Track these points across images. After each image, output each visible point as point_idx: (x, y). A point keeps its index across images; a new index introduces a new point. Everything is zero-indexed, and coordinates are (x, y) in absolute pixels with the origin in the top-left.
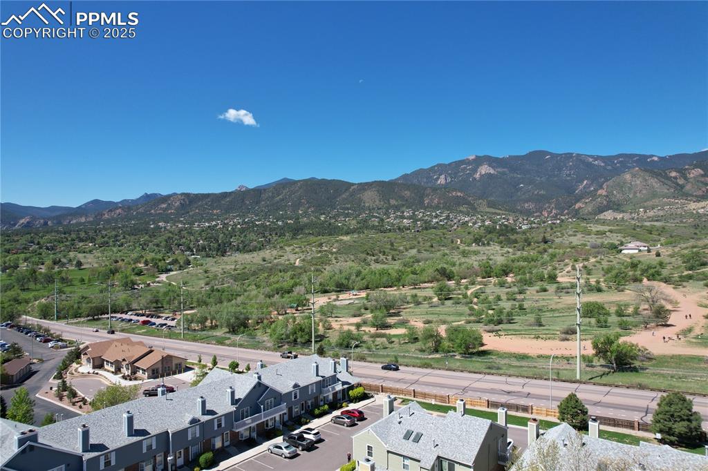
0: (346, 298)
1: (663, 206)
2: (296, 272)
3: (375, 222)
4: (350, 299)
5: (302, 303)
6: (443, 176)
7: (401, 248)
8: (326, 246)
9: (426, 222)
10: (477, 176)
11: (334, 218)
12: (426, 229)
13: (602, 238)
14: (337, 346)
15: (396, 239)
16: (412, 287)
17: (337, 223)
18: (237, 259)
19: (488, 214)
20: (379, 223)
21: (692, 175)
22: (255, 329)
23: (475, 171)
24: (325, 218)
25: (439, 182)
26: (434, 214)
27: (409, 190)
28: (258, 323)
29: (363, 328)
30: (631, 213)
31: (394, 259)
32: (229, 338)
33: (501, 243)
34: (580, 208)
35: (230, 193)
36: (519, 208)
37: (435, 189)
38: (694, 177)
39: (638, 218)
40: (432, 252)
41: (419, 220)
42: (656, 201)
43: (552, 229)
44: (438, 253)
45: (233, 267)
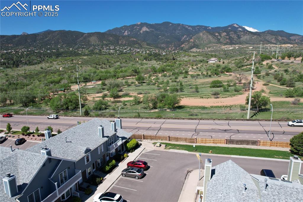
0: (90, 85)
1: (213, 46)
2: (61, 73)
3: (97, 51)
4: (92, 85)
5: (67, 88)
6: (126, 31)
7: (112, 62)
8: (75, 61)
9: (121, 51)
10: (142, 32)
11: (77, 49)
12: (122, 54)
13: (195, 58)
14: (94, 109)
15: (109, 58)
16: (122, 79)
17: (78, 52)
18: (25, 68)
19: (147, 49)
20: (99, 52)
21: (223, 35)
22: (40, 104)
23: (140, 29)
24: (72, 49)
25: (125, 34)
26: (124, 48)
27: (112, 37)
28: (42, 100)
29: (106, 99)
30: (202, 49)
31: (110, 67)
32: (23, 110)
33: (156, 60)
34: (183, 47)
35: (17, 35)
36: (159, 46)
37: (124, 37)
38: (224, 36)
39: (205, 51)
40: (127, 64)
41: (118, 50)
42: (211, 45)
43: (175, 54)
44: (130, 64)
45: (24, 72)
